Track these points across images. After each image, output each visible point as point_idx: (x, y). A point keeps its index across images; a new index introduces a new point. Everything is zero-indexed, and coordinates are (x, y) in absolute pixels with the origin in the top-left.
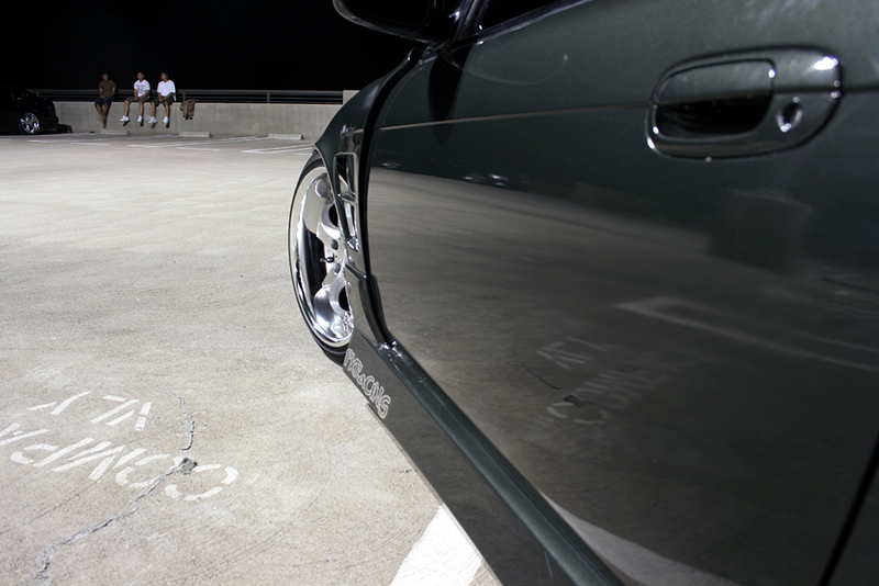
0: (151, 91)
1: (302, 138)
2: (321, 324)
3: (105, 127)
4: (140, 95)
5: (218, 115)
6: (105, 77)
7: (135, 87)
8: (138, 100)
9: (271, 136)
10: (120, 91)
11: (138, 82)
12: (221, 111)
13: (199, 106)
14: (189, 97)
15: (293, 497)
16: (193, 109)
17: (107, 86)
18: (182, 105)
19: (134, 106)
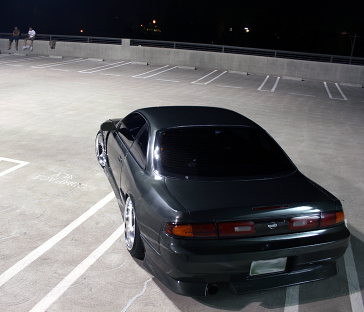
0: (36, 35)
1: (103, 61)
2: (101, 161)
3: (17, 50)
4: (31, 37)
5: (66, 47)
6: (16, 28)
7: (29, 34)
8: (31, 39)
9: (89, 59)
10: (22, 34)
11: (30, 31)
12: (67, 46)
13: (58, 43)
14: (53, 38)
15: (94, 188)
16: (55, 45)
17: (16, 32)
18: (50, 42)
19: (29, 42)
